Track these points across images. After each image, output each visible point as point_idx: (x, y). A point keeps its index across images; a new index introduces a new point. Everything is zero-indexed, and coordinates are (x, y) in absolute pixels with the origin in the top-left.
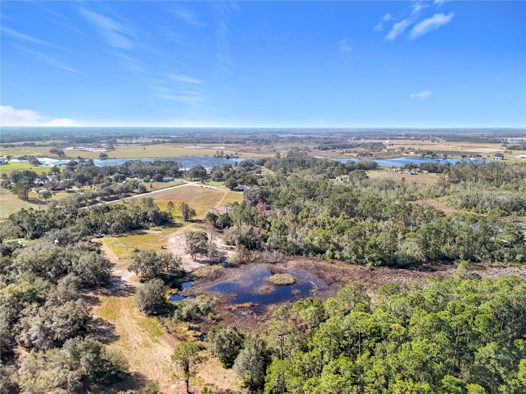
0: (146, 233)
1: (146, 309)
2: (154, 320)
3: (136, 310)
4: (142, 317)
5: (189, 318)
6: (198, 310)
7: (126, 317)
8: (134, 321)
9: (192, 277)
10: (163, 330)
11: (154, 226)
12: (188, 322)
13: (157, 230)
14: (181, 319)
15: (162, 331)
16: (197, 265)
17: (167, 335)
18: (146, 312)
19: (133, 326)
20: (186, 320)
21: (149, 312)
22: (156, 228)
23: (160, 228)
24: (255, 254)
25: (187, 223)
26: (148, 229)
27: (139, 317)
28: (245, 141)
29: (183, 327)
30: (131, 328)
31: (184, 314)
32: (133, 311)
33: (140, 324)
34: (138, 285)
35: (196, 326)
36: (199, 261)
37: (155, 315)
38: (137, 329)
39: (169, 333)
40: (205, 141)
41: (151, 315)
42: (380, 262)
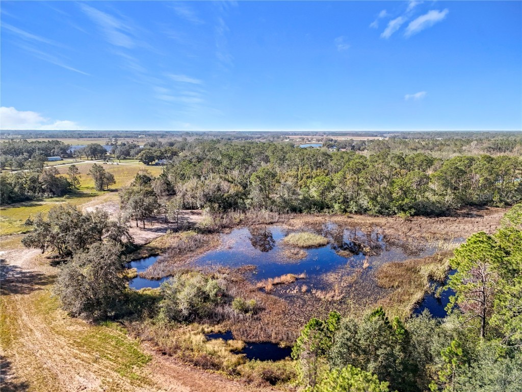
0: (41, 205)
1: (89, 307)
2: (113, 330)
3: (60, 315)
4: (80, 328)
5: (194, 316)
6: (206, 298)
7: (38, 334)
8: (62, 341)
9: (151, 250)
10: (146, 349)
11: (51, 197)
12: (196, 324)
13: (57, 201)
14: (177, 318)
15: (147, 353)
16: (151, 235)
17: (161, 359)
18: (87, 318)
19: (61, 351)
20: (188, 320)
21: (97, 313)
22: (55, 199)
23: (62, 199)
24: (237, 216)
25: (103, 192)
26: (42, 200)
27: (72, 328)
28: (136, 135)
29: (193, 335)
30: (58, 358)
31: (183, 307)
32: (54, 319)
33: (79, 345)
34: (47, 270)
35: (217, 328)
36: (150, 230)
37: (114, 319)
38: (76, 357)
39: (164, 354)
40: (89, 135)
41: (104, 319)
42: (413, 211)
